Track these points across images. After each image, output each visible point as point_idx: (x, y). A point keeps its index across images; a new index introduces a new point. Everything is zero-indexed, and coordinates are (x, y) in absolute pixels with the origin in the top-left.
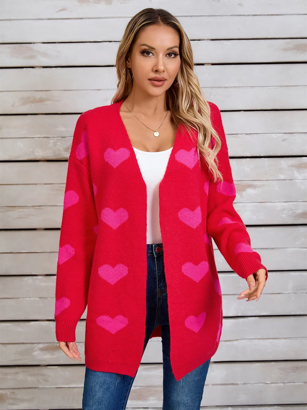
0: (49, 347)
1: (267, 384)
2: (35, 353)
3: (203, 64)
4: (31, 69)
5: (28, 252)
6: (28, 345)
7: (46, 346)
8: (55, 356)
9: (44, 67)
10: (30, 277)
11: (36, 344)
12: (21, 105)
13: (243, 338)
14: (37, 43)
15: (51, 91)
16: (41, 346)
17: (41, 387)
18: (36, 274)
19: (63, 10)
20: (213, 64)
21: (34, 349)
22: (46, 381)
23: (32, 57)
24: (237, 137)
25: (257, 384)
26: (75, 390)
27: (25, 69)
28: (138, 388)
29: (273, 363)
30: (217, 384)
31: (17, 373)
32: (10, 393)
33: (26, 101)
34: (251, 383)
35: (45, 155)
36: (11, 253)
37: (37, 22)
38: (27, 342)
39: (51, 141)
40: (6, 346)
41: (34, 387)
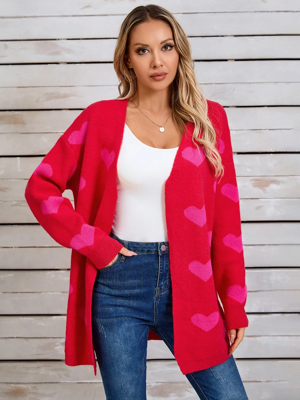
2: (57, 348)
3: (226, 60)
4: (56, 65)
5: (51, 246)
6: (50, 339)
9: (68, 63)
10: (53, 272)
11: (57, 339)
12: (45, 101)
13: (266, 335)
14: (61, 39)
15: (75, 86)
16: (63, 341)
17: (63, 382)
18: (59, 268)
19: (88, 6)
20: (236, 60)
21: (56, 344)
22: (68, 376)
23: (57, 53)
24: (260, 133)
25: (281, 381)
26: (97, 385)
27: (49, 65)
28: (160, 384)
31: (39, 367)
32: (32, 387)
33: (50, 97)
34: (274, 380)
36: (34, 247)
37: (61, 19)
38: (49, 337)
40: (28, 340)
41: (55, 382)
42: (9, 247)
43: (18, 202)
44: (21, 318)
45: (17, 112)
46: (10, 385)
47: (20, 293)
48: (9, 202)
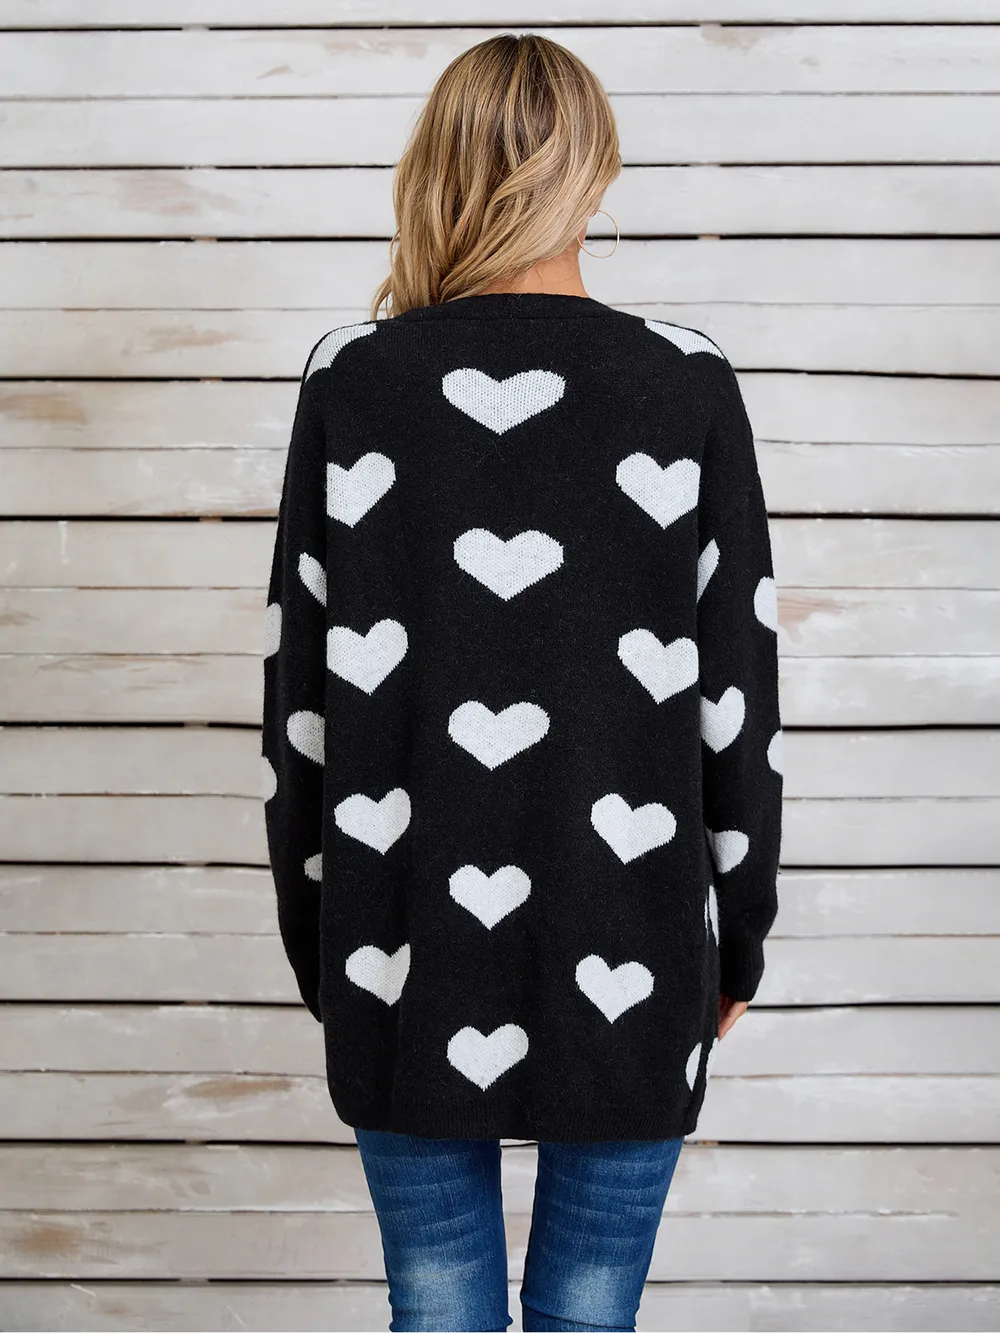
0: (213, 1086)
1: (881, 1214)
2: (171, 1104)
3: (694, 237)
4: (183, 243)
5: (157, 792)
6: (148, 1078)
7: (205, 1083)
8: (230, 1115)
9: (221, 240)
10: (162, 871)
11: (173, 1077)
12: (151, 352)
13: (808, 1072)
14: (199, 167)
15: (241, 310)
16: (189, 1081)
17: (187, 1208)
18: (180, 859)
19: (282, 70)
20: (723, 237)
21: (169, 1092)
22: (202, 1189)
23: (186, 209)
25: (851, 1214)
26: (290, 1221)
27: (162, 243)
29: (899, 1151)
30: (727, 1214)
31: (114, 1164)
32: (92, 1225)
33: (165, 339)
34: (832, 1211)
35: (219, 501)
36: (107, 795)
37: (200, 106)
38: (149, 1069)
39: (239, 460)
40: (82, 1081)
41: (164, 1208)
42: (30, 795)
43: (59, 658)
44: (63, 1012)
45: (61, 385)
46: (25, 1216)
47: (63, 933)
48: (33, 657)
